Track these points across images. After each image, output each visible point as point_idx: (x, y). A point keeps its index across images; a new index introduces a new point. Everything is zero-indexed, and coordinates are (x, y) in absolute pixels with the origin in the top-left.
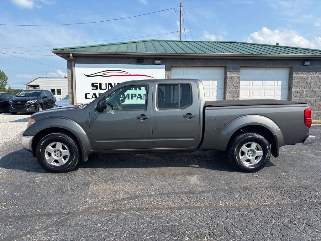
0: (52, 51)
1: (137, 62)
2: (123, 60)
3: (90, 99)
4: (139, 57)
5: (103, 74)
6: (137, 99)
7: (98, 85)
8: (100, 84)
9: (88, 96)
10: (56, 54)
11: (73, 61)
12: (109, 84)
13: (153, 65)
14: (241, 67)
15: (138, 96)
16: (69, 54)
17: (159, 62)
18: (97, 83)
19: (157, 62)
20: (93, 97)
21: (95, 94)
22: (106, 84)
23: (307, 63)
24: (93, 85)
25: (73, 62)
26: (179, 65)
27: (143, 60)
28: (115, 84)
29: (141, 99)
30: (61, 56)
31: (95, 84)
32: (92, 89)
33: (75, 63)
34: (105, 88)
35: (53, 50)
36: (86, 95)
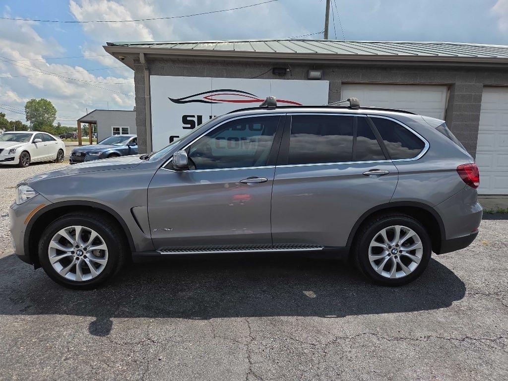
0: (104, 47)
1: (274, 73)
2: (246, 70)
4: (277, 64)
5: (206, 98)
7: (195, 119)
8: (200, 118)
10: (113, 54)
11: (146, 69)
13: (304, 79)
14: (485, 86)
16: (139, 54)
17: (317, 74)
18: (193, 116)
19: (313, 74)
22: (211, 117)
24: (185, 119)
25: (146, 73)
26: (357, 81)
27: (285, 69)
30: (122, 60)
31: (188, 119)
32: (184, 128)
33: (150, 74)
35: (107, 45)
36: (171, 138)
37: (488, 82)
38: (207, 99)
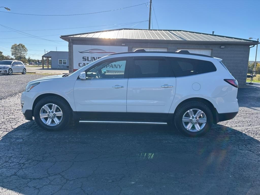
0: (60, 37)
3: (81, 66)
6: (110, 68)
7: (87, 58)
8: (88, 58)
9: (81, 65)
10: (62, 39)
12: (93, 57)
13: (120, 46)
14: (178, 48)
15: (111, 66)
16: (70, 39)
17: (124, 44)
20: (83, 65)
21: (84, 64)
22: (91, 57)
23: (222, 47)
24: (83, 58)
25: (72, 44)
26: (137, 47)
27: (114, 43)
28: (97, 58)
29: (113, 67)
32: (83, 61)
34: (91, 60)
36: (79, 64)
37: (178, 47)
38: (90, 52)
